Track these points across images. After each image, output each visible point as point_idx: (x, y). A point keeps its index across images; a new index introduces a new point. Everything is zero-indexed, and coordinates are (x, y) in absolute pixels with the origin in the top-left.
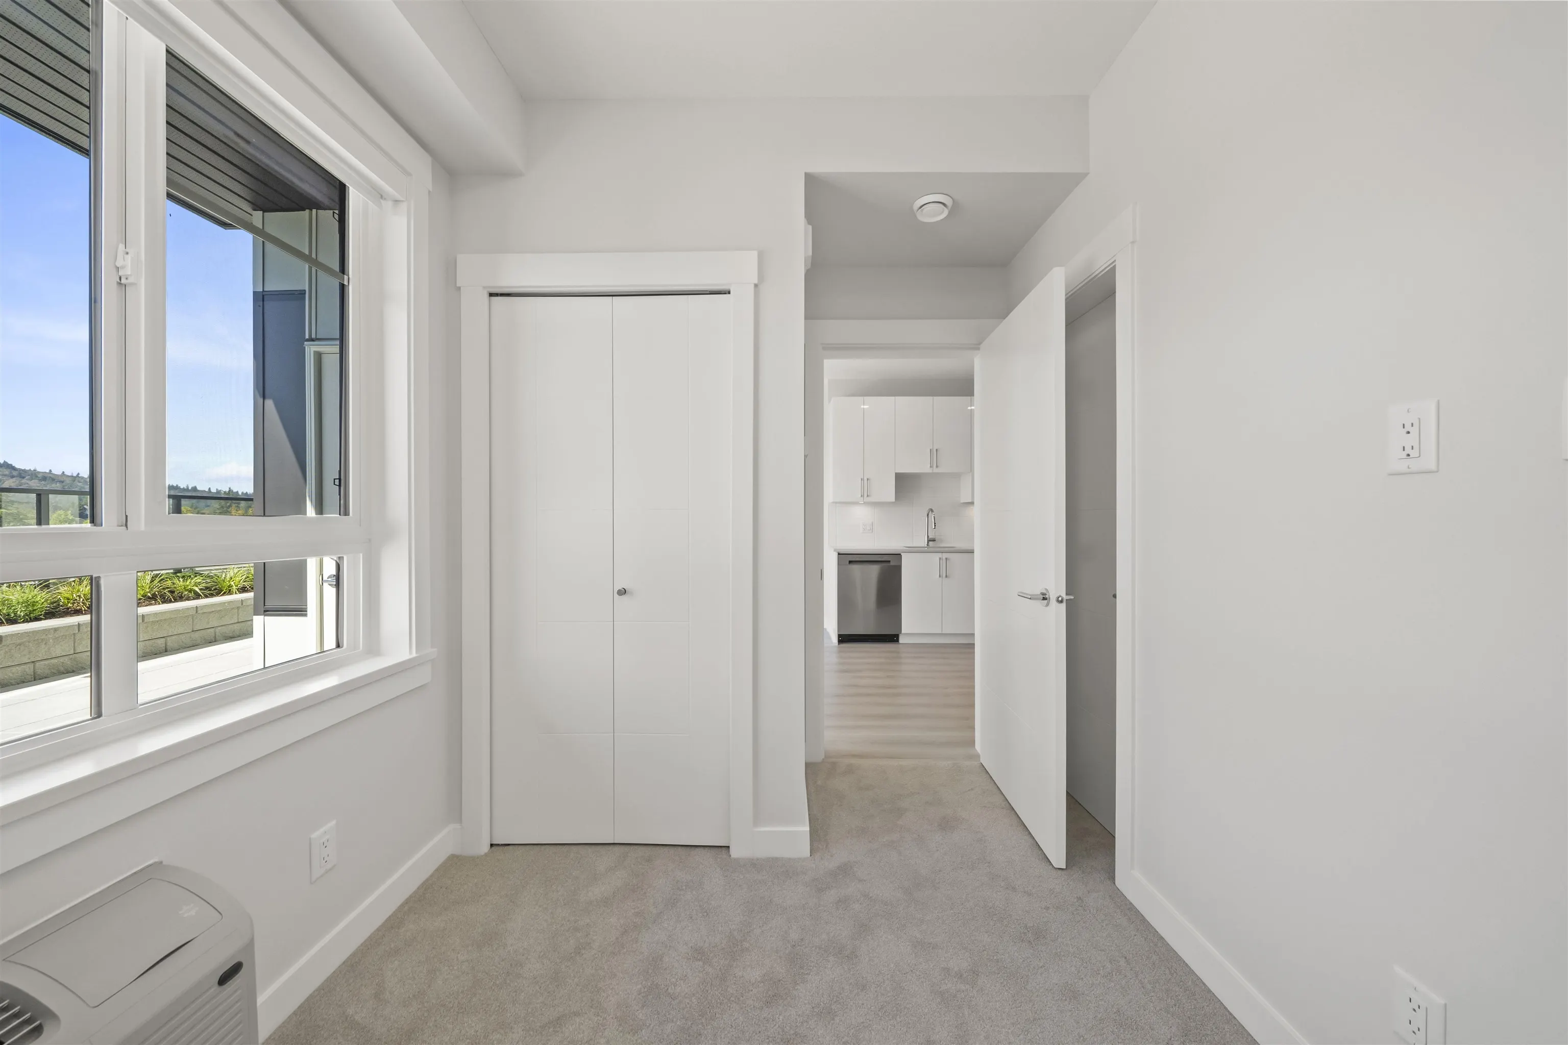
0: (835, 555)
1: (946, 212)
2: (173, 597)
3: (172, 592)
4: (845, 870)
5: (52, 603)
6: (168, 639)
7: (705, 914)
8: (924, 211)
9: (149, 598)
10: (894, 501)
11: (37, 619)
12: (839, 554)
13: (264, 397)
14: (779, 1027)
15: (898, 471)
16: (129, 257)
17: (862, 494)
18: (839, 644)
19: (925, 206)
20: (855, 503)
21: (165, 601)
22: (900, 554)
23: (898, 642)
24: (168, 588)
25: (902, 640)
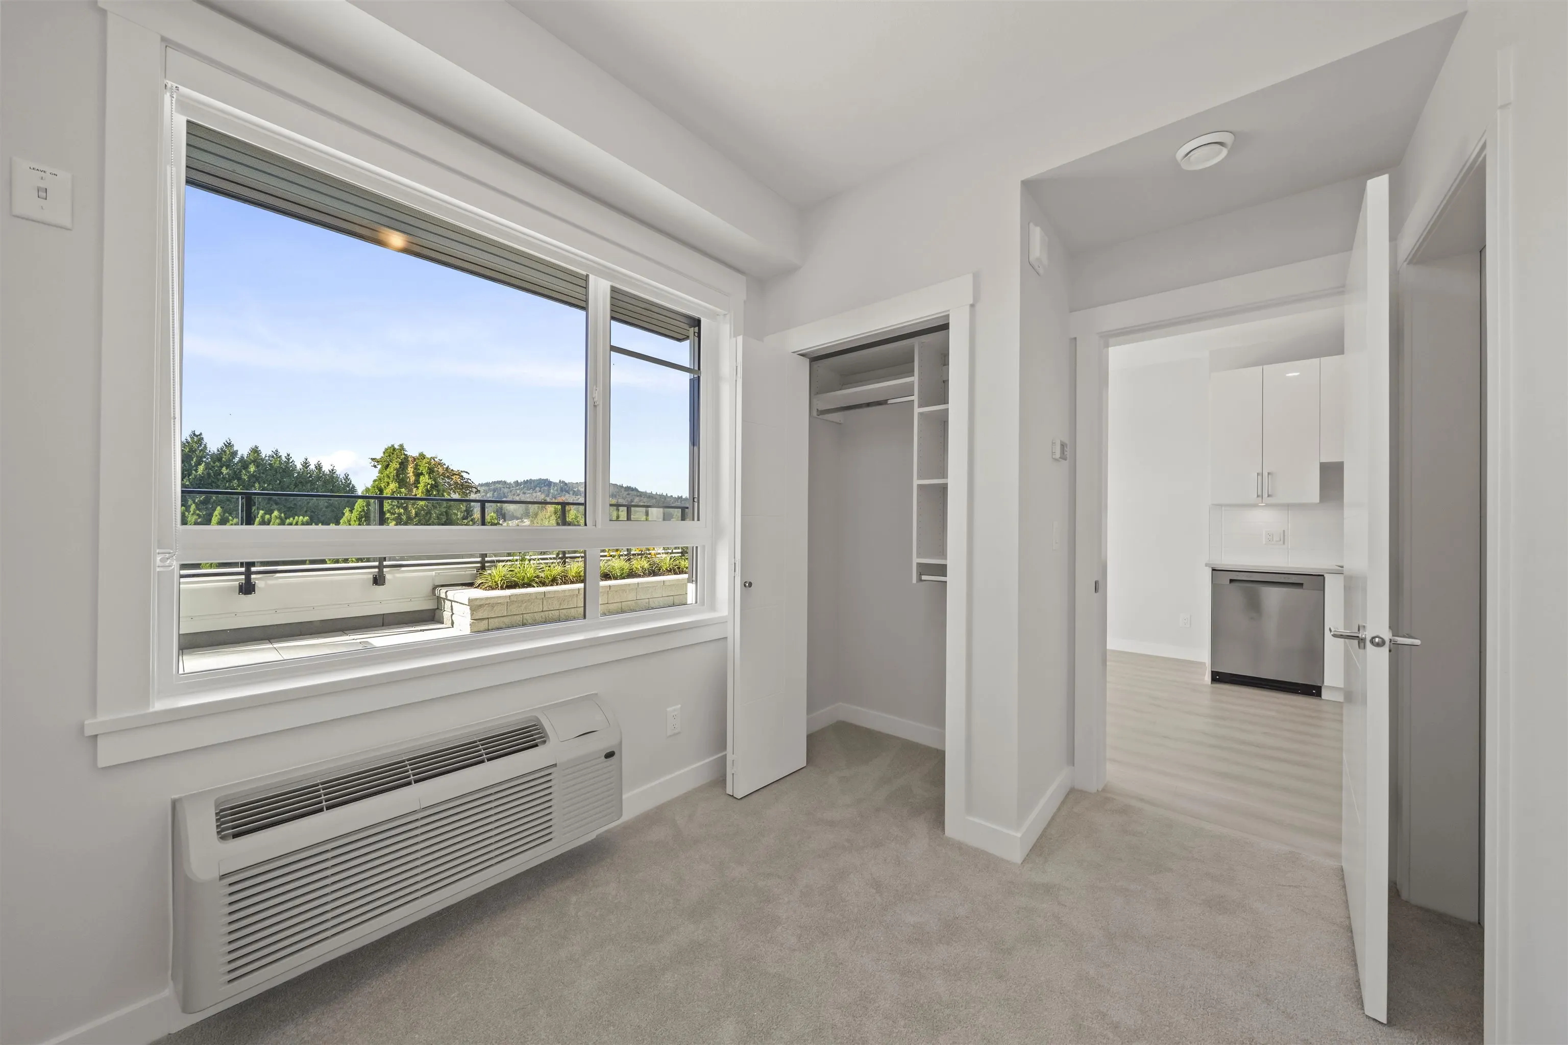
0: (1209, 572)
1: (1224, 152)
2: (679, 572)
3: (679, 568)
4: (1048, 890)
5: (630, 570)
6: (675, 597)
7: (898, 863)
8: (1192, 158)
9: (668, 570)
10: (1318, 501)
11: (624, 578)
12: (1214, 570)
13: (694, 446)
14: (907, 959)
15: (1325, 460)
16: (597, 392)
17: (1260, 493)
18: (1211, 683)
19: (1192, 153)
20: (1255, 506)
21: (676, 573)
22: (1323, 575)
23: (1321, 696)
24: (677, 565)
25: (1325, 694)
